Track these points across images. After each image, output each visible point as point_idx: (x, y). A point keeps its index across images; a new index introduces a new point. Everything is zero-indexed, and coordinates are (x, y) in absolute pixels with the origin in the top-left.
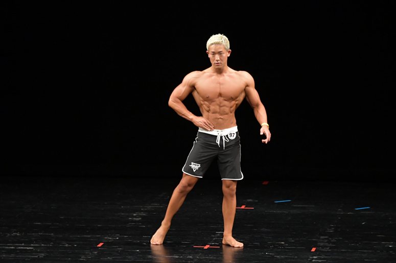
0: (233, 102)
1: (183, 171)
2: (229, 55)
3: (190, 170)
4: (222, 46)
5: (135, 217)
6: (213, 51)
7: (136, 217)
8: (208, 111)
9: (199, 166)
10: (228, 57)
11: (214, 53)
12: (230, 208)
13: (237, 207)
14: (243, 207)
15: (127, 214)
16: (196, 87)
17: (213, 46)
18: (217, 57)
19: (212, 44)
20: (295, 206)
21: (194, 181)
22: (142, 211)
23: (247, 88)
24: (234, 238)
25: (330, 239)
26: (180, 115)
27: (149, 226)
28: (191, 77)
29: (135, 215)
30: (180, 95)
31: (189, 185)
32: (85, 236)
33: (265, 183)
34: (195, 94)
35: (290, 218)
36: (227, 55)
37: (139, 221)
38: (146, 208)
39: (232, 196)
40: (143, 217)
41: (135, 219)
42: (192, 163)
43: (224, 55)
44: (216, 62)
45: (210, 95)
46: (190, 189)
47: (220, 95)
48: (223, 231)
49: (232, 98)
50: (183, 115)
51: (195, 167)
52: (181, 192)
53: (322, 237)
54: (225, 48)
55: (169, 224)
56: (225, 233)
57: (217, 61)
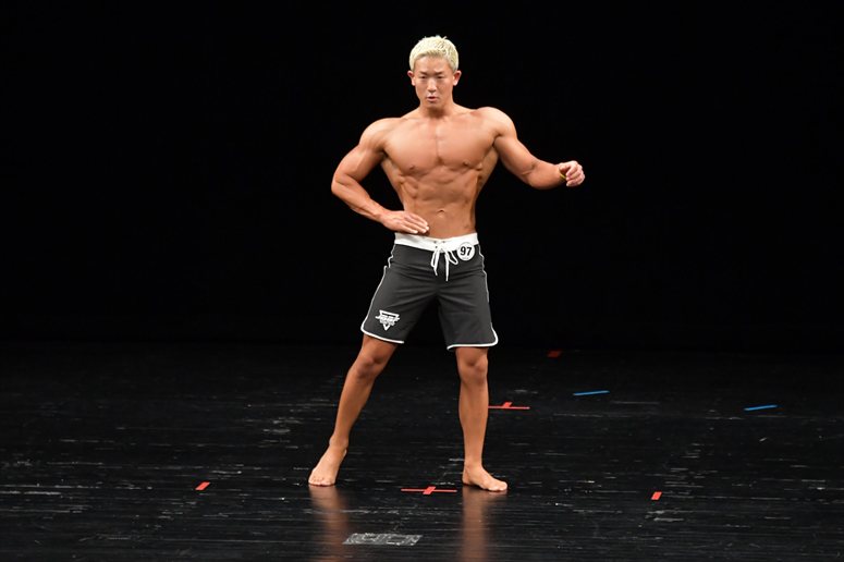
0: (472, 173)
1: (362, 329)
2: (456, 83)
3: (377, 327)
4: (442, 61)
5: (277, 426)
6: (424, 70)
7: (279, 427)
8: (415, 198)
9: (397, 319)
10: (454, 87)
11: (425, 76)
12: (475, 409)
13: (490, 404)
14: (507, 406)
15: (260, 421)
16: (386, 150)
17: (423, 60)
18: (432, 83)
19: (423, 55)
20: (618, 402)
21: (387, 351)
22: (291, 414)
23: (499, 138)
24: (488, 471)
25: (692, 473)
26: (356, 210)
27: (307, 446)
28: (377, 131)
29: (276, 422)
30: (354, 170)
31: (377, 361)
32: (171, 468)
33: (555, 354)
34: (387, 165)
35: (606, 429)
36: (451, 81)
37: (284, 437)
38: (299, 407)
39: (480, 383)
40: (293, 427)
41: (276, 431)
42: (381, 312)
43: (447, 81)
44: (430, 95)
45: (417, 163)
46: (378, 368)
47: (440, 162)
48: (463, 457)
49: (465, 165)
50: (362, 209)
51: (388, 319)
52: (362, 376)
53: (674, 470)
54: (449, 66)
55: (345, 442)
56: (468, 461)
57: (432, 91)
